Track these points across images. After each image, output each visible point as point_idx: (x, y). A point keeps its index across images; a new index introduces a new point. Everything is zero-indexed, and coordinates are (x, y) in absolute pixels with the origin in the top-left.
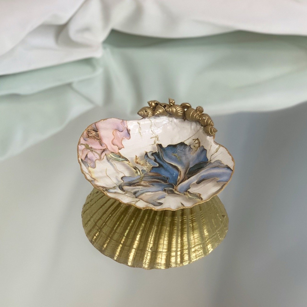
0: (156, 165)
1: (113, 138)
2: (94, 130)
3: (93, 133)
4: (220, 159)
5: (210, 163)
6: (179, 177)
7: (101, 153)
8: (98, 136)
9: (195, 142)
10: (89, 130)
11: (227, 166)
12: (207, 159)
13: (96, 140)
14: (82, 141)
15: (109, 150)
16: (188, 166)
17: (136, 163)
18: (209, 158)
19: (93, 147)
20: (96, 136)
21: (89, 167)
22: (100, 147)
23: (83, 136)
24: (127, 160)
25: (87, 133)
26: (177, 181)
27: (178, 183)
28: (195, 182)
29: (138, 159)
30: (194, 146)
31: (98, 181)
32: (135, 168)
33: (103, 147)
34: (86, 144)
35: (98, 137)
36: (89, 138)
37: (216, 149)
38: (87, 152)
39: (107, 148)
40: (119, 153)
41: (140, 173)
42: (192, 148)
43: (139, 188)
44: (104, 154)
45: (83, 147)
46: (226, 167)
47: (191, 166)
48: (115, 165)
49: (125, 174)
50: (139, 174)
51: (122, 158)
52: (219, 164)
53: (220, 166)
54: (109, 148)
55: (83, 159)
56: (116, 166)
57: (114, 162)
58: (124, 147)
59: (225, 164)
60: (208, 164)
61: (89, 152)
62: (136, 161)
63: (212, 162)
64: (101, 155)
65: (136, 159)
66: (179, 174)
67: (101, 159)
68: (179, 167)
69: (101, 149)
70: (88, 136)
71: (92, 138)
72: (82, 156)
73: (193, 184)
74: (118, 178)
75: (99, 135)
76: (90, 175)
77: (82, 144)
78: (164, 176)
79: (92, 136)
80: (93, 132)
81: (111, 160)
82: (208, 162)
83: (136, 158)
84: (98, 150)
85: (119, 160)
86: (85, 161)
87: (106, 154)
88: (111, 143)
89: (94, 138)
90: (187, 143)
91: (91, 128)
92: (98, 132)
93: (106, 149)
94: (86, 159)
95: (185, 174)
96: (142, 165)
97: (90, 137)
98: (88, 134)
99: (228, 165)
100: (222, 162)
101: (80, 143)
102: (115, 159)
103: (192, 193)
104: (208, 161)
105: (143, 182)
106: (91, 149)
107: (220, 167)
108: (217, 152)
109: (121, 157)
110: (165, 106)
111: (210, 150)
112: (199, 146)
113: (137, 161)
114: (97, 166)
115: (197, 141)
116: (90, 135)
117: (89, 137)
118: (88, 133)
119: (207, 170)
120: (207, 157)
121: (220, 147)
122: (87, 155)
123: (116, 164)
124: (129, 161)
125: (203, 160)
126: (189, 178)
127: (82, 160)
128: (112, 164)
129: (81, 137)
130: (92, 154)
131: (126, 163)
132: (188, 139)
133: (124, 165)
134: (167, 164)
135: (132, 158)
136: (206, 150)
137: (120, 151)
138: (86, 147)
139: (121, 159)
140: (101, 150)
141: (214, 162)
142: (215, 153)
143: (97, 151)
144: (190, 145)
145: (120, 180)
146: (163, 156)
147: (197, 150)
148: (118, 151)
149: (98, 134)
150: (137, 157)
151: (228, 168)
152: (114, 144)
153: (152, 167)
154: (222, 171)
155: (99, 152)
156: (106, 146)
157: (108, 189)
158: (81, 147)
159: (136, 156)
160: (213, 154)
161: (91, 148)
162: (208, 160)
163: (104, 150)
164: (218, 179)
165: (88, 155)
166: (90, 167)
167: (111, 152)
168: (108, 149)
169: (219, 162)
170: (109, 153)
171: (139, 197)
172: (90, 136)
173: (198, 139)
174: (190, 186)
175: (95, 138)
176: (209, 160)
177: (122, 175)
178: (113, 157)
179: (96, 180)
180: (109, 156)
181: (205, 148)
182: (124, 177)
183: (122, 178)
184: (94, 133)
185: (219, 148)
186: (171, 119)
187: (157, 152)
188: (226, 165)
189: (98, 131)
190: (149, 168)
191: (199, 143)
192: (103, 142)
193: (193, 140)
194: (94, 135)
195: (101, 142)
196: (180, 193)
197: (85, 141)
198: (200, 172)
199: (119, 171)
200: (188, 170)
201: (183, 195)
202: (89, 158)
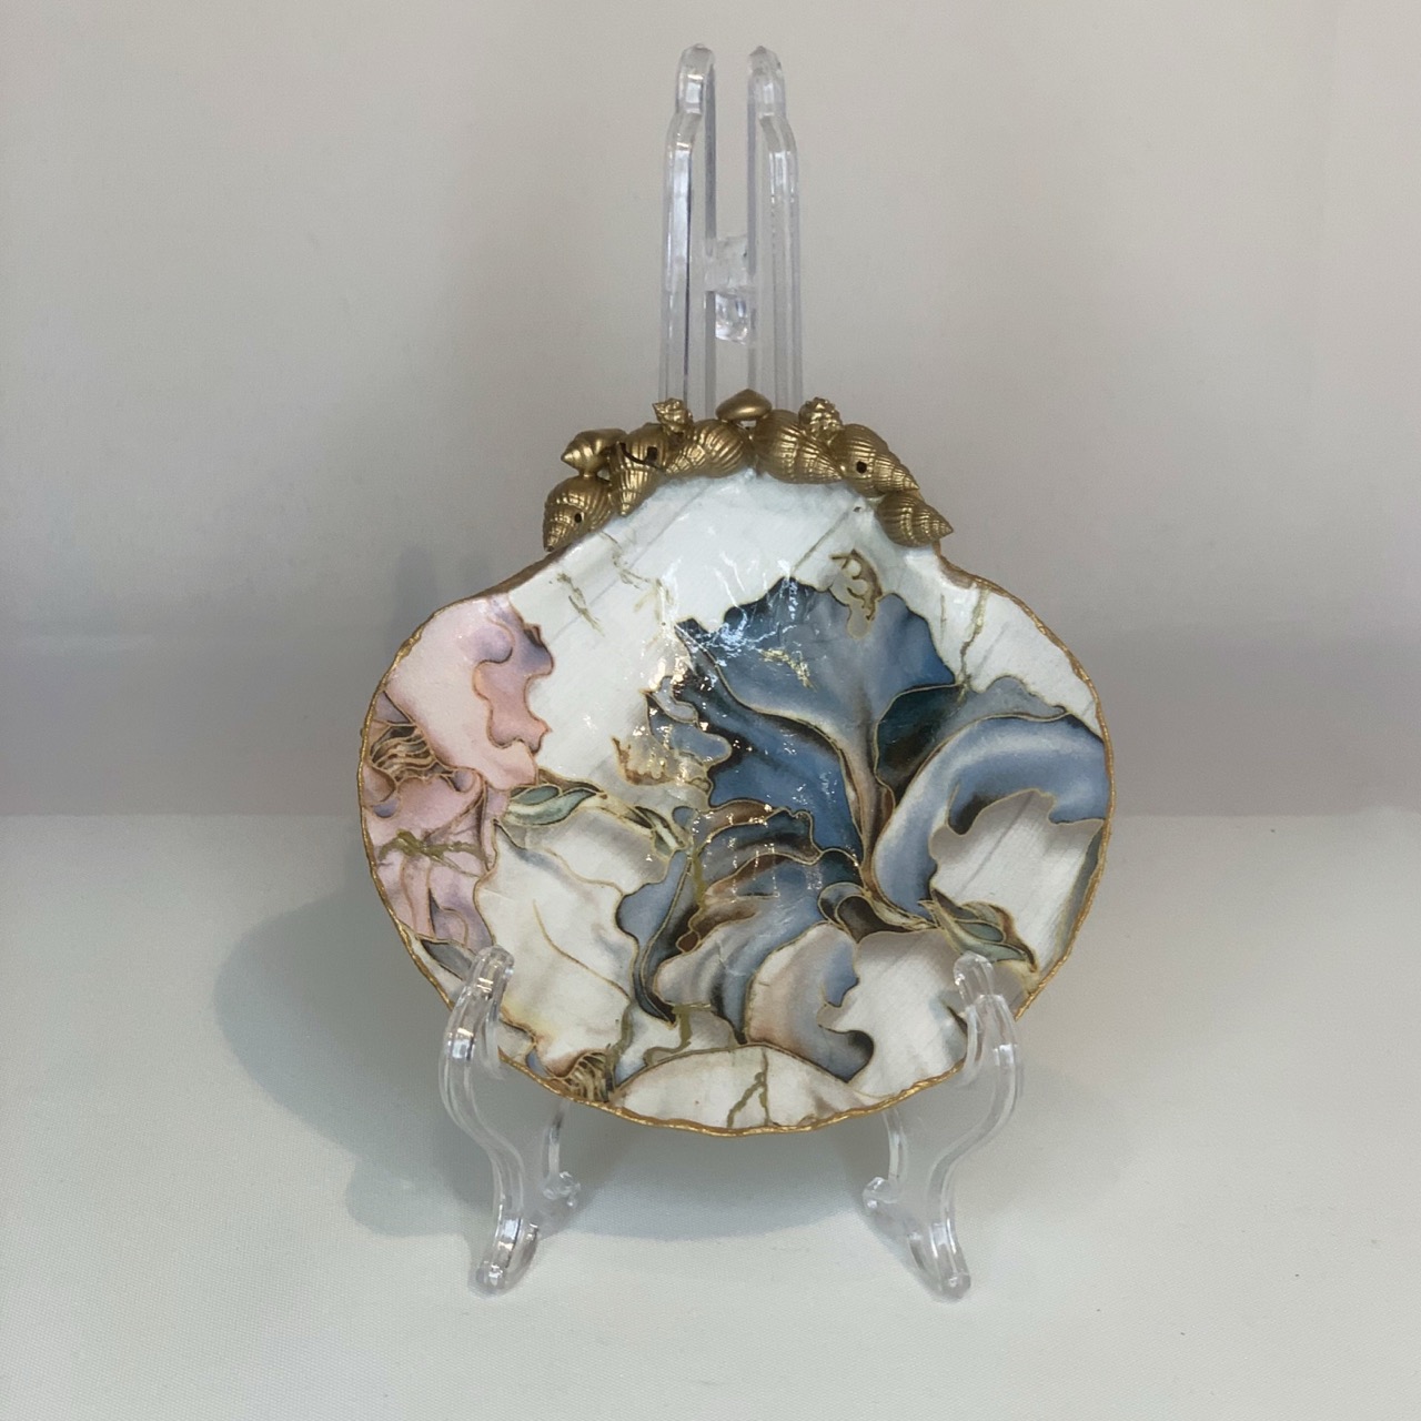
0: (719, 747)
1: (486, 713)
2: (395, 733)
3: (399, 748)
4: (1013, 671)
5: (972, 694)
6: (851, 794)
7: (475, 832)
8: (423, 748)
9: (844, 566)
10: (377, 748)
11: (1063, 708)
12: (947, 668)
13: (423, 779)
14: (379, 832)
15: (497, 791)
16: (867, 714)
17: (630, 783)
18: (953, 662)
19: (433, 822)
20: (416, 756)
22: (457, 802)
23: (368, 801)
24: (587, 789)
25: (375, 766)
26: (854, 821)
27: (865, 843)
28: (940, 820)
29: (631, 752)
30: (850, 590)
31: (547, 1039)
32: (643, 817)
33: (467, 791)
34: (399, 836)
35: (427, 754)
36: (395, 794)
37: (972, 614)
38: (423, 878)
39: (486, 783)
40: (542, 772)
41: (676, 838)
42: (846, 602)
43: (716, 949)
44: (487, 827)
45: (396, 858)
46: (1062, 719)
47: (880, 711)
48: (555, 855)
49: (617, 884)
50: (672, 843)
51: (567, 793)
52: (1018, 699)
53: (1029, 715)
54: (499, 780)
55: (425, 930)
56: (565, 862)
57: (545, 843)
58: (550, 724)
59: (1050, 701)
60: (964, 702)
61: (431, 868)
62: (627, 770)
63: (980, 684)
64: (480, 843)
65: (623, 756)
66: (844, 772)
67: (490, 865)
68: (827, 727)
69: (464, 808)
70: (384, 783)
71: (407, 781)
72: (415, 927)
73: (936, 836)
74: (602, 932)
75: (424, 743)
77: (386, 849)
78: (783, 809)
79: (403, 772)
80: (395, 746)
81: (527, 840)
82: (958, 689)
83: (620, 752)
84: (457, 820)
85: (559, 810)
86: (442, 935)
87: (496, 825)
88: (487, 744)
89: (416, 772)
90: (809, 577)
91: (381, 730)
92: (413, 729)
93: (482, 792)
94: (437, 925)
95: (871, 765)
96: (663, 779)
97: (397, 784)
98: (382, 770)
99: (1064, 703)
100: (1033, 689)
101: (377, 853)
102: (539, 821)
103: (959, 903)
104: (954, 682)
105: (710, 892)
106: (433, 848)
107: (1032, 719)
108: (978, 628)
109: (560, 789)
111: (943, 620)
112: (878, 593)
113: (631, 766)
115: (855, 567)
116: (389, 772)
117: (391, 784)
118: (380, 765)
119: (971, 740)
120: (940, 660)
121: (985, 599)
122: (430, 892)
123: (558, 847)
124: (598, 790)
125: (930, 675)
126: (900, 791)
127: (425, 944)
128: (542, 863)
129: (365, 811)
130: (446, 869)
131: (592, 808)
132: (807, 556)
133: (594, 828)
134: (761, 723)
135: (602, 766)
136: (923, 619)
137: (543, 760)
138: (404, 850)
139: (563, 802)
140: (470, 815)
141: (988, 688)
142: (975, 633)
143: (455, 839)
144: (828, 590)
145: (615, 936)
146: (726, 683)
147: (873, 611)
148: (534, 764)
149: (419, 737)
150: (623, 747)
151: (1074, 722)
152: (502, 744)
153: (705, 769)
154: (1052, 747)
155: (465, 836)
156: (478, 777)
157: (613, 1066)
158: (389, 866)
159: (617, 742)
161: (427, 836)
162: (952, 674)
163: (482, 805)
164: (1052, 801)
165: (435, 896)
167: (508, 793)
168: (491, 786)
169: (1008, 684)
170: (504, 809)
171: (752, 1033)
172: (393, 777)
173: (855, 554)
174: (933, 855)
175: (419, 773)
176: (960, 679)
177: (608, 901)
178: (529, 817)
179: (541, 1037)
180: (512, 819)
181: (914, 608)
182: (623, 911)
183: (620, 922)
184: (401, 748)
185: (984, 606)
187: (692, 667)
188: (1058, 706)
189: (414, 724)
190: (697, 782)
191: (871, 576)
192: (457, 764)
193: (835, 558)
194: (408, 756)
195: (450, 773)
196: (904, 920)
197: (388, 822)
198: (939, 751)
199: (590, 882)
200: (875, 738)
201: (924, 926)
202: (447, 905)
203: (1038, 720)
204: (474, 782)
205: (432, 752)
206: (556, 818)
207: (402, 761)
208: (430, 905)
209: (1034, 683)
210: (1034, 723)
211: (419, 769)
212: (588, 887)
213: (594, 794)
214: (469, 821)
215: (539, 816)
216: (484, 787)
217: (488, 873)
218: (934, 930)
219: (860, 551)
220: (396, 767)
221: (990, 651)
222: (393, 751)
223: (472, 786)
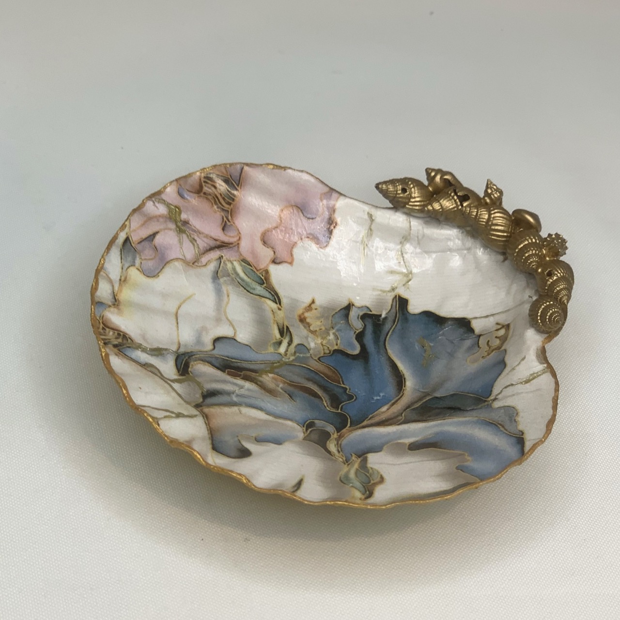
0: (354, 348)
1: (274, 225)
2: (227, 181)
4: (520, 407)
5: (489, 406)
6: (384, 409)
7: (208, 248)
8: (230, 200)
9: (497, 330)
10: (212, 176)
11: (523, 433)
12: (491, 391)
13: (215, 207)
14: (170, 194)
15: (238, 251)
16: (434, 390)
17: (297, 318)
18: (496, 391)
19: (196, 223)
20: (224, 199)
21: (133, 265)
22: (216, 232)
23: (182, 182)
24: (276, 298)
25: (203, 180)
26: (371, 416)
27: (365, 423)
28: (408, 441)
29: (314, 311)
30: (489, 341)
31: (120, 312)
32: (284, 331)
33: (226, 235)
34: (176, 207)
35: (230, 204)
36: (196, 195)
37: (531, 375)
38: (162, 227)
39: (238, 244)
40: (267, 272)
41: (287, 350)
42: (480, 346)
43: (242, 387)
44: (215, 255)
45: (162, 210)
48: (228, 296)
49: (238, 333)
50: (282, 349)
51: (266, 289)
52: (507, 418)
53: (503, 427)
54: (244, 245)
55: (135, 238)
56: (228, 303)
57: (230, 287)
58: (294, 263)
59: (521, 427)
60: (481, 408)
61: (171, 229)
62: (303, 314)
64: (204, 254)
65: (309, 308)
66: (393, 401)
67: (196, 264)
68: (409, 384)
69: (216, 238)
70: (197, 187)
71: (207, 199)
72: (134, 230)
73: (398, 443)
74: (204, 333)
75: (233, 200)
76: (116, 288)
77: (164, 202)
78: (347, 387)
79: (210, 195)
80: (220, 185)
81: (225, 278)
82: (486, 401)
83: (310, 305)
84: (207, 236)
85: (254, 289)
86: (139, 247)
87: (221, 258)
88: (259, 235)
89: (215, 201)
90: (477, 326)
91: (223, 173)
92: (236, 189)
93: (232, 244)
94: (143, 243)
95: (408, 407)
96: (314, 332)
97: (202, 194)
98: (203, 184)
99: (525, 432)
100: (519, 419)
101: (158, 198)
102: (240, 281)
103: (370, 465)
104: (488, 398)
105: (271, 375)
106: (182, 227)
107: (502, 429)
108: (527, 381)
109: (265, 285)
110: (464, 198)
111: (513, 369)
112: (499, 348)
113: (307, 315)
114: (161, 276)
115: (502, 332)
116: (205, 188)
117: (199, 191)
118: (205, 182)
120: (492, 387)
121: (543, 373)
122: (157, 233)
123: (233, 297)
124: (280, 304)
125: (480, 391)
126: (406, 422)
127: (127, 240)
128: (218, 291)
129: (175, 183)
130: (176, 239)
131: (268, 305)
132: (487, 316)
133: (259, 311)
134: (383, 359)
135: (295, 302)
136: (505, 365)
137: (274, 270)
138: (170, 211)
139: (259, 289)
140: (214, 242)
141: (499, 407)
142: (521, 383)
143: (196, 238)
144: (480, 336)
145: (208, 339)
146: (390, 333)
147: (489, 354)
148: (268, 265)
150: (313, 306)
151: (520, 441)
152: (265, 243)
153: (336, 348)
154: (497, 444)
155: (202, 243)
156: (238, 238)
157: (129, 347)
158: (157, 207)
159: (313, 302)
160: (512, 385)
161: (186, 223)
162: (490, 395)
163: (225, 246)
164: (468, 461)
165: (158, 237)
166: (138, 269)
167: (242, 258)
168: (238, 247)
169: (511, 413)
170: (232, 259)
171: (206, 410)
172: (204, 191)
173: (508, 327)
174: (385, 448)
175: (216, 204)
176: (492, 398)
177: (224, 331)
178: (238, 275)
179: (119, 309)
180: (229, 265)
181: (506, 359)
182: (225, 340)
183: (217, 340)
185: (540, 375)
186: (469, 242)
187: (383, 316)
188: (522, 431)
189: (239, 189)
190: (326, 348)
191: (504, 339)
192: (236, 222)
193: (497, 324)
194: (221, 195)
195: (229, 221)
196: (336, 453)
197: (179, 198)
198: (444, 419)
199: (227, 318)
200: (424, 400)
201: (341, 460)
202: (156, 245)
203: (505, 431)
204: (233, 237)
205: (232, 206)
206: (249, 289)
207: (216, 193)
208: (151, 236)
209: (522, 417)
210: (502, 431)
211: (218, 203)
212: (224, 318)
213: (276, 303)
214: (212, 243)
215: (243, 280)
216: (235, 244)
217: (191, 264)
218: (343, 464)
219: (512, 326)
220: (210, 190)
221: (518, 394)
222: (217, 185)
223: (230, 237)
